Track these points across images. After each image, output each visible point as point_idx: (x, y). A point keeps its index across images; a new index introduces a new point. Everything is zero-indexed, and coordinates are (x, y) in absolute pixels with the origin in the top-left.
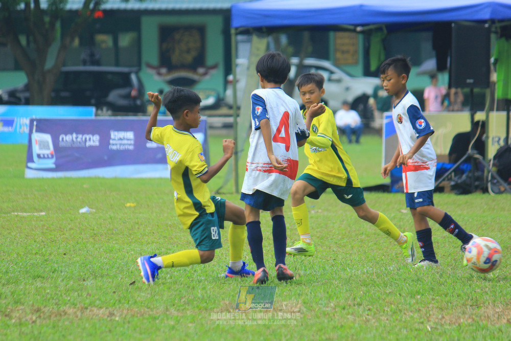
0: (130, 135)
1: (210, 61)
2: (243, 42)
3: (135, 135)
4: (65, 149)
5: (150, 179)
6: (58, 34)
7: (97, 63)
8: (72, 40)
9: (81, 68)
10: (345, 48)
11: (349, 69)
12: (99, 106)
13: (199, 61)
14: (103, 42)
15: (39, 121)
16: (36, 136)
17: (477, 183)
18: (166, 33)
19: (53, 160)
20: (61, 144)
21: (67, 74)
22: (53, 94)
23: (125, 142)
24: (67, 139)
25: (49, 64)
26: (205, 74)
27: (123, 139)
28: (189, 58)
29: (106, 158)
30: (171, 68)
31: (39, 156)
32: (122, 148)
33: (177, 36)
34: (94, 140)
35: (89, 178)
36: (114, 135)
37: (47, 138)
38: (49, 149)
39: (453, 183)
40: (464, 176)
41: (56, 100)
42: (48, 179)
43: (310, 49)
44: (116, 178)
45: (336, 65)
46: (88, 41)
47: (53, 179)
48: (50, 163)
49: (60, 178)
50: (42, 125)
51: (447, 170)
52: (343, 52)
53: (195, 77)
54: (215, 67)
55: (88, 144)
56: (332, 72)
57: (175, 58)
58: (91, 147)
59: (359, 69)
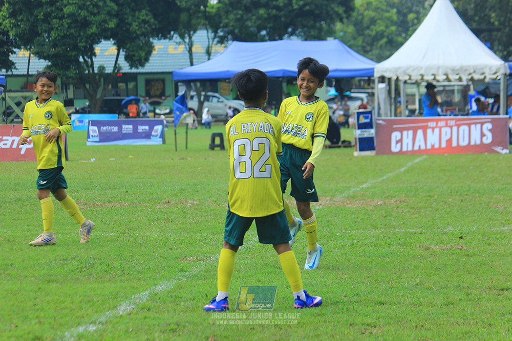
0: (131, 126)
1: (167, 94)
2: (180, 85)
3: (133, 126)
4: (103, 133)
5: (140, 146)
6: (102, 83)
7: (119, 95)
8: (108, 86)
9: (112, 98)
10: (225, 88)
11: (227, 97)
12: (119, 114)
13: (162, 94)
14: (121, 86)
15: (92, 121)
16: (91, 128)
18: (148, 82)
19: (98, 138)
20: (102, 131)
21: (106, 100)
22: (100, 109)
23: (129, 129)
24: (104, 128)
25: (99, 96)
26: (165, 99)
27: (128, 128)
28: (158, 93)
29: (121, 136)
30: (150, 97)
31: (92, 136)
32: (127, 132)
33: (153, 83)
34: (115, 129)
35: (114, 145)
36: (124, 127)
37: (96, 128)
38: (96, 132)
41: (102, 112)
42: (96, 146)
43: (210, 88)
44: (125, 145)
45: (221, 95)
46: (115, 86)
47: (98, 146)
48: (97, 139)
49: (101, 145)
50: (94, 123)
52: (224, 90)
53: (161, 101)
54: (169, 96)
55: (113, 131)
56: (219, 98)
57: (152, 93)
58: (114, 132)
59: (230, 97)
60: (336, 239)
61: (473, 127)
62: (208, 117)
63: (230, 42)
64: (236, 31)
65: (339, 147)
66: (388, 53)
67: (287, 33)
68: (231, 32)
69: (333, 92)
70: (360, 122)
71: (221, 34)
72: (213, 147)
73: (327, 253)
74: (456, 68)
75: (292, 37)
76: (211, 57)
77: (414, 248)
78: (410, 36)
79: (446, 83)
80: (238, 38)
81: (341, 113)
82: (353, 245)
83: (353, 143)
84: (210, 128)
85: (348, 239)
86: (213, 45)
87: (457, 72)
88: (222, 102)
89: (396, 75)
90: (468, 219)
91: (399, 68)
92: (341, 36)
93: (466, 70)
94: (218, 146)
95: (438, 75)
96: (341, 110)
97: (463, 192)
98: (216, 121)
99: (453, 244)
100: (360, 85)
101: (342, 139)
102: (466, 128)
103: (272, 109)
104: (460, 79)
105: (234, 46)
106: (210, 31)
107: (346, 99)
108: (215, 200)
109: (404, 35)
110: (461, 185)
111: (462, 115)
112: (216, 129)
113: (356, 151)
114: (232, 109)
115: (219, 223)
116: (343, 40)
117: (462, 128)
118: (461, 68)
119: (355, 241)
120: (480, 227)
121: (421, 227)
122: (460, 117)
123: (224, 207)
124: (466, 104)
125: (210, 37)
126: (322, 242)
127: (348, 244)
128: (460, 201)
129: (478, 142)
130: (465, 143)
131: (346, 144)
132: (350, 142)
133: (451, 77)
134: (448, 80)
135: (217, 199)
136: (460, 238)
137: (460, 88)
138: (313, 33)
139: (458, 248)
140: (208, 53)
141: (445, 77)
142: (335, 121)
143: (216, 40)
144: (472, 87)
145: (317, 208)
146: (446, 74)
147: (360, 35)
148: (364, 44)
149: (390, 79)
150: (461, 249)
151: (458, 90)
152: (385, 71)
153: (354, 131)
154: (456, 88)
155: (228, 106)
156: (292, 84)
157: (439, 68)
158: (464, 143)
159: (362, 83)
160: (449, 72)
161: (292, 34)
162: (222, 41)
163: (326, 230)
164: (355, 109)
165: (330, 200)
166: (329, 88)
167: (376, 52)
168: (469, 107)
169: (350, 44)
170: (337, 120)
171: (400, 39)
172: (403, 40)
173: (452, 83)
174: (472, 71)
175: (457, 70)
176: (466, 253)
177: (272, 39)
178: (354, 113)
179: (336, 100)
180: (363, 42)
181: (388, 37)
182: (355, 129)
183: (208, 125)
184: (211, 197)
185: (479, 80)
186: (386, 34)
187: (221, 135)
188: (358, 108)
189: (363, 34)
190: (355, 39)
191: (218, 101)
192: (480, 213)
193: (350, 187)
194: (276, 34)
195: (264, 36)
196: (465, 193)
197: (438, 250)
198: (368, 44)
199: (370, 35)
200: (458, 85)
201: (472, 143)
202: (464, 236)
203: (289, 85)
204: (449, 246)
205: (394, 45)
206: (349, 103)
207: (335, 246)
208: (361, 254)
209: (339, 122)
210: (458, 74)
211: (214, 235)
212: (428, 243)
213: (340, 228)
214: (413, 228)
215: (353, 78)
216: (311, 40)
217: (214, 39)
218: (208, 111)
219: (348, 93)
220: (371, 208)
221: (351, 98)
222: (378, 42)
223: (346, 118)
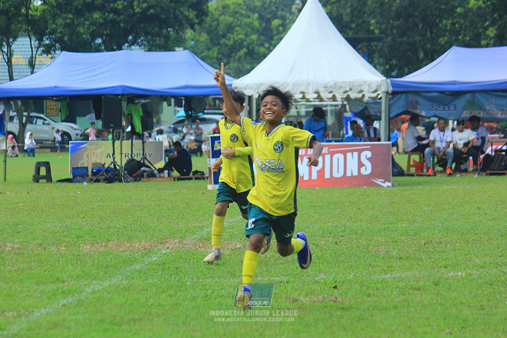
10: (52, 107)
11: (53, 118)
17: (116, 177)
39: (104, 177)
40: (110, 174)
43: (33, 108)
45: (47, 116)
51: (101, 171)
52: (50, 109)
56: (45, 120)
59: (59, 118)
60: (186, 289)
61: (349, 155)
62: (32, 143)
63: (58, 52)
64: (66, 39)
65: (191, 179)
66: (248, 67)
67: (127, 42)
68: (60, 40)
69: (181, 113)
70: (215, 149)
71: (47, 42)
72: (37, 178)
73: (176, 306)
74: (329, 85)
75: (133, 47)
76: (35, 70)
77: (279, 300)
78: (275, 46)
79: (317, 103)
80: (68, 47)
81: (193, 138)
82: (207, 296)
83: (207, 175)
84: (34, 156)
85: (200, 290)
86: (37, 56)
87: (330, 90)
88: (49, 124)
89: (258, 93)
90: (344, 266)
91: (262, 84)
92: (191, 47)
93: (341, 87)
94: (43, 177)
95: (308, 94)
96: (191, 134)
97: (338, 232)
98: (40, 148)
99: (326, 295)
100: (215, 105)
101: (194, 169)
102: (341, 156)
103: (109, 132)
104: (334, 98)
105: (64, 57)
106: (33, 38)
107: (198, 121)
108: (40, 242)
109: (267, 45)
110: (334, 225)
111: (336, 141)
112: (41, 157)
113: (211, 184)
114: (60, 133)
115: (45, 271)
116: (194, 51)
117: (336, 157)
118: (335, 84)
119: (209, 292)
120: (358, 275)
121: (288, 275)
122: (333, 143)
123: (51, 252)
124: (341, 128)
125: (33, 46)
126: (169, 293)
127: (201, 295)
128: (335, 243)
129: (356, 173)
130: (341, 174)
131: (198, 175)
132: (203, 173)
133: (323, 95)
134: (320, 98)
135: (43, 241)
136: (334, 288)
137: (333, 108)
138: (158, 41)
139: (332, 300)
140: (32, 65)
141: (316, 95)
142: (185, 148)
143: (41, 49)
144: (347, 107)
145: (164, 252)
146: (317, 92)
147: (214, 45)
148: (220, 56)
149: (250, 98)
150: (335, 301)
151: (331, 111)
152: (245, 89)
153: (208, 159)
154: (329, 108)
155: (56, 129)
156: (133, 103)
157: (309, 84)
158: (338, 174)
159: (217, 102)
160: (321, 90)
161: (133, 43)
162: (48, 50)
163: (174, 278)
164: (210, 134)
165: (179, 242)
166: (178, 109)
167: (233, 65)
168: (345, 132)
169: (203, 54)
170: (187, 147)
171: (262, 50)
172: (266, 51)
173: (324, 103)
174: (348, 89)
175: (331, 87)
176: (340, 306)
177: (109, 49)
178: (208, 138)
179: (186, 123)
180: (219, 53)
181: (247, 48)
182: (209, 157)
183: (31, 152)
184: (35, 239)
185: (356, 99)
186: (245, 43)
187: (47, 165)
188: (212, 132)
189: (219, 44)
190: (209, 49)
191: (44, 124)
192: (357, 258)
193: (204, 227)
194: (114, 43)
195: (100, 44)
196: (340, 234)
197: (308, 303)
198: (224, 55)
199: (226, 45)
200: (331, 106)
201: (349, 174)
202: (338, 285)
203: (130, 104)
204: (320, 297)
205: (255, 57)
206: (201, 126)
207: (185, 298)
208: (216, 307)
209: (191, 149)
210: (330, 92)
211: (39, 285)
212: (296, 294)
213: (191, 276)
214: (278, 276)
215: (207, 96)
216: (156, 51)
217: (38, 48)
218: (31, 134)
219: (201, 114)
220: (228, 252)
221: (204, 121)
222: (236, 54)
223: (198, 144)
